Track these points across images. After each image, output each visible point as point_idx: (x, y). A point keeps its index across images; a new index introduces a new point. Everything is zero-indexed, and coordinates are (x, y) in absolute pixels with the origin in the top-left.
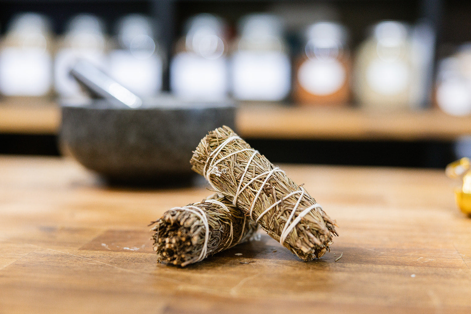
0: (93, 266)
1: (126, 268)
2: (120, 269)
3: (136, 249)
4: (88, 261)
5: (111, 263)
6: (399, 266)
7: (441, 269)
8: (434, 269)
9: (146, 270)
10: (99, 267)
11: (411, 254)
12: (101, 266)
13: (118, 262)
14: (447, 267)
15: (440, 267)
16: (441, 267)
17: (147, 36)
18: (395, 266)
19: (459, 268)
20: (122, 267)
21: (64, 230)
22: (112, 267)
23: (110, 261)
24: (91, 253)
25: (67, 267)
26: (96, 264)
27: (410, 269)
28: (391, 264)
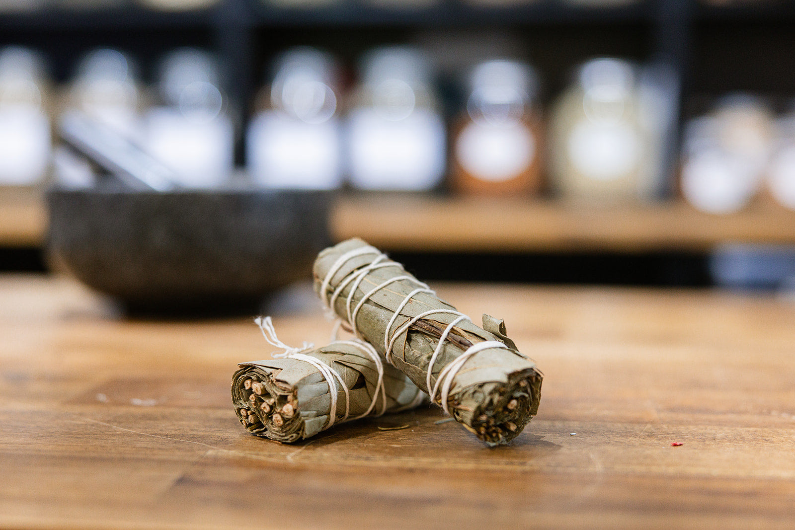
0: (78, 425)
1: (130, 428)
2: (120, 430)
3: (152, 402)
4: (72, 419)
7: (620, 425)
8: (609, 425)
9: (162, 430)
10: (89, 427)
11: (580, 405)
12: (93, 425)
13: (118, 420)
14: (630, 422)
15: (618, 422)
16: (620, 422)
17: (209, 84)
19: (647, 423)
20: (124, 427)
22: (109, 427)
23: (109, 418)
24: (78, 409)
25: (38, 427)
26: (84, 423)
27: (572, 425)
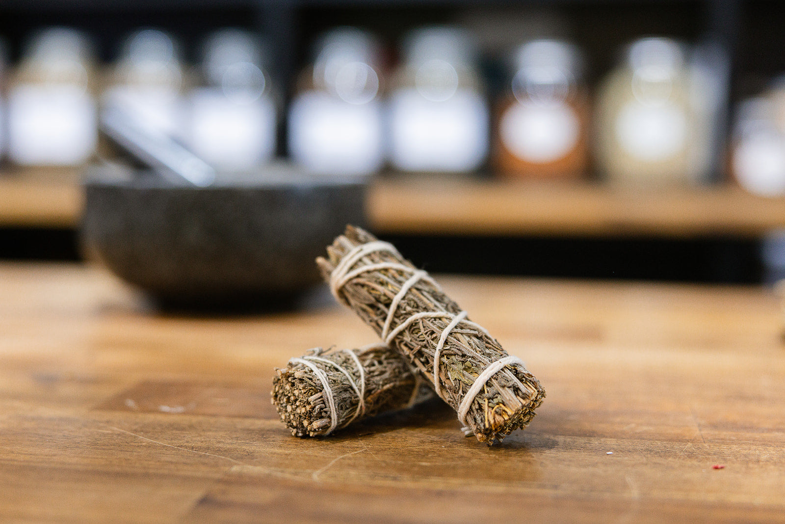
0: (104, 435)
1: (156, 439)
2: (146, 440)
3: (180, 409)
4: (100, 428)
5: (136, 431)
6: (592, 438)
7: (659, 443)
8: (648, 443)
9: (187, 442)
10: (115, 436)
11: (618, 419)
12: (119, 435)
13: (144, 429)
14: (670, 440)
15: (657, 440)
16: (659, 440)
17: (253, 65)
18: (586, 438)
19: (688, 441)
20: (150, 438)
21: (73, 379)
22: (135, 437)
23: (135, 427)
24: (107, 416)
25: (64, 436)
26: (110, 432)
27: (609, 443)
28: (580, 436)
